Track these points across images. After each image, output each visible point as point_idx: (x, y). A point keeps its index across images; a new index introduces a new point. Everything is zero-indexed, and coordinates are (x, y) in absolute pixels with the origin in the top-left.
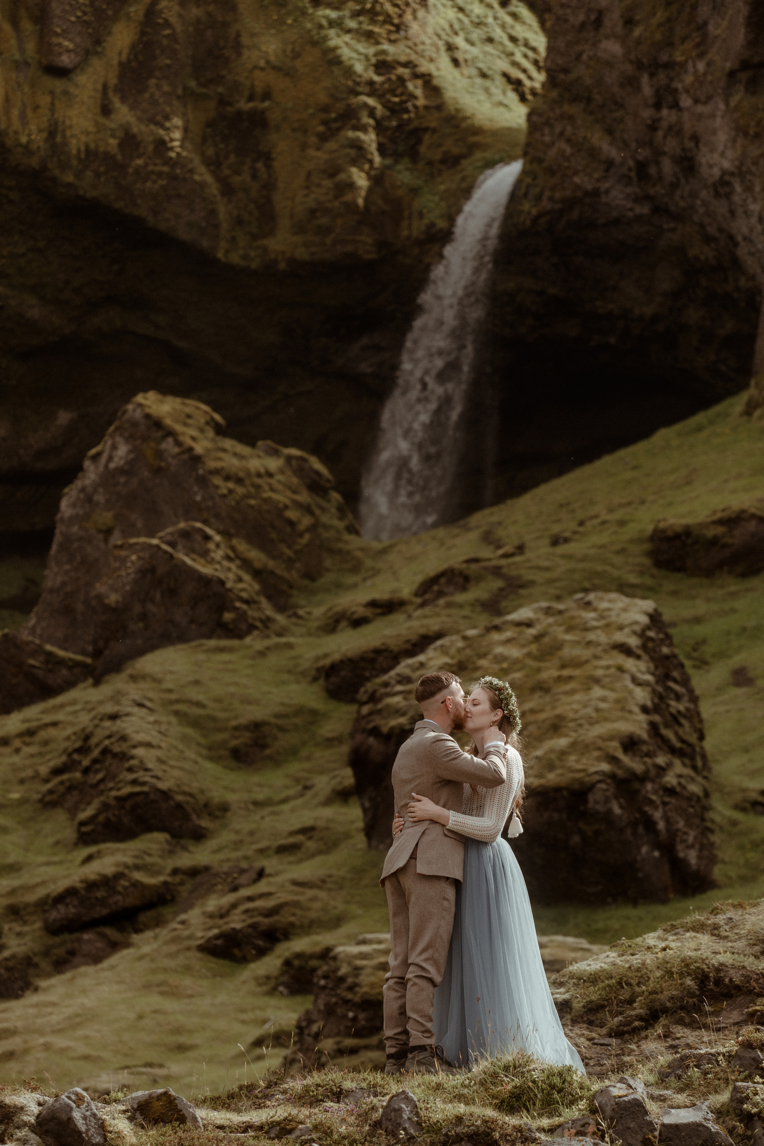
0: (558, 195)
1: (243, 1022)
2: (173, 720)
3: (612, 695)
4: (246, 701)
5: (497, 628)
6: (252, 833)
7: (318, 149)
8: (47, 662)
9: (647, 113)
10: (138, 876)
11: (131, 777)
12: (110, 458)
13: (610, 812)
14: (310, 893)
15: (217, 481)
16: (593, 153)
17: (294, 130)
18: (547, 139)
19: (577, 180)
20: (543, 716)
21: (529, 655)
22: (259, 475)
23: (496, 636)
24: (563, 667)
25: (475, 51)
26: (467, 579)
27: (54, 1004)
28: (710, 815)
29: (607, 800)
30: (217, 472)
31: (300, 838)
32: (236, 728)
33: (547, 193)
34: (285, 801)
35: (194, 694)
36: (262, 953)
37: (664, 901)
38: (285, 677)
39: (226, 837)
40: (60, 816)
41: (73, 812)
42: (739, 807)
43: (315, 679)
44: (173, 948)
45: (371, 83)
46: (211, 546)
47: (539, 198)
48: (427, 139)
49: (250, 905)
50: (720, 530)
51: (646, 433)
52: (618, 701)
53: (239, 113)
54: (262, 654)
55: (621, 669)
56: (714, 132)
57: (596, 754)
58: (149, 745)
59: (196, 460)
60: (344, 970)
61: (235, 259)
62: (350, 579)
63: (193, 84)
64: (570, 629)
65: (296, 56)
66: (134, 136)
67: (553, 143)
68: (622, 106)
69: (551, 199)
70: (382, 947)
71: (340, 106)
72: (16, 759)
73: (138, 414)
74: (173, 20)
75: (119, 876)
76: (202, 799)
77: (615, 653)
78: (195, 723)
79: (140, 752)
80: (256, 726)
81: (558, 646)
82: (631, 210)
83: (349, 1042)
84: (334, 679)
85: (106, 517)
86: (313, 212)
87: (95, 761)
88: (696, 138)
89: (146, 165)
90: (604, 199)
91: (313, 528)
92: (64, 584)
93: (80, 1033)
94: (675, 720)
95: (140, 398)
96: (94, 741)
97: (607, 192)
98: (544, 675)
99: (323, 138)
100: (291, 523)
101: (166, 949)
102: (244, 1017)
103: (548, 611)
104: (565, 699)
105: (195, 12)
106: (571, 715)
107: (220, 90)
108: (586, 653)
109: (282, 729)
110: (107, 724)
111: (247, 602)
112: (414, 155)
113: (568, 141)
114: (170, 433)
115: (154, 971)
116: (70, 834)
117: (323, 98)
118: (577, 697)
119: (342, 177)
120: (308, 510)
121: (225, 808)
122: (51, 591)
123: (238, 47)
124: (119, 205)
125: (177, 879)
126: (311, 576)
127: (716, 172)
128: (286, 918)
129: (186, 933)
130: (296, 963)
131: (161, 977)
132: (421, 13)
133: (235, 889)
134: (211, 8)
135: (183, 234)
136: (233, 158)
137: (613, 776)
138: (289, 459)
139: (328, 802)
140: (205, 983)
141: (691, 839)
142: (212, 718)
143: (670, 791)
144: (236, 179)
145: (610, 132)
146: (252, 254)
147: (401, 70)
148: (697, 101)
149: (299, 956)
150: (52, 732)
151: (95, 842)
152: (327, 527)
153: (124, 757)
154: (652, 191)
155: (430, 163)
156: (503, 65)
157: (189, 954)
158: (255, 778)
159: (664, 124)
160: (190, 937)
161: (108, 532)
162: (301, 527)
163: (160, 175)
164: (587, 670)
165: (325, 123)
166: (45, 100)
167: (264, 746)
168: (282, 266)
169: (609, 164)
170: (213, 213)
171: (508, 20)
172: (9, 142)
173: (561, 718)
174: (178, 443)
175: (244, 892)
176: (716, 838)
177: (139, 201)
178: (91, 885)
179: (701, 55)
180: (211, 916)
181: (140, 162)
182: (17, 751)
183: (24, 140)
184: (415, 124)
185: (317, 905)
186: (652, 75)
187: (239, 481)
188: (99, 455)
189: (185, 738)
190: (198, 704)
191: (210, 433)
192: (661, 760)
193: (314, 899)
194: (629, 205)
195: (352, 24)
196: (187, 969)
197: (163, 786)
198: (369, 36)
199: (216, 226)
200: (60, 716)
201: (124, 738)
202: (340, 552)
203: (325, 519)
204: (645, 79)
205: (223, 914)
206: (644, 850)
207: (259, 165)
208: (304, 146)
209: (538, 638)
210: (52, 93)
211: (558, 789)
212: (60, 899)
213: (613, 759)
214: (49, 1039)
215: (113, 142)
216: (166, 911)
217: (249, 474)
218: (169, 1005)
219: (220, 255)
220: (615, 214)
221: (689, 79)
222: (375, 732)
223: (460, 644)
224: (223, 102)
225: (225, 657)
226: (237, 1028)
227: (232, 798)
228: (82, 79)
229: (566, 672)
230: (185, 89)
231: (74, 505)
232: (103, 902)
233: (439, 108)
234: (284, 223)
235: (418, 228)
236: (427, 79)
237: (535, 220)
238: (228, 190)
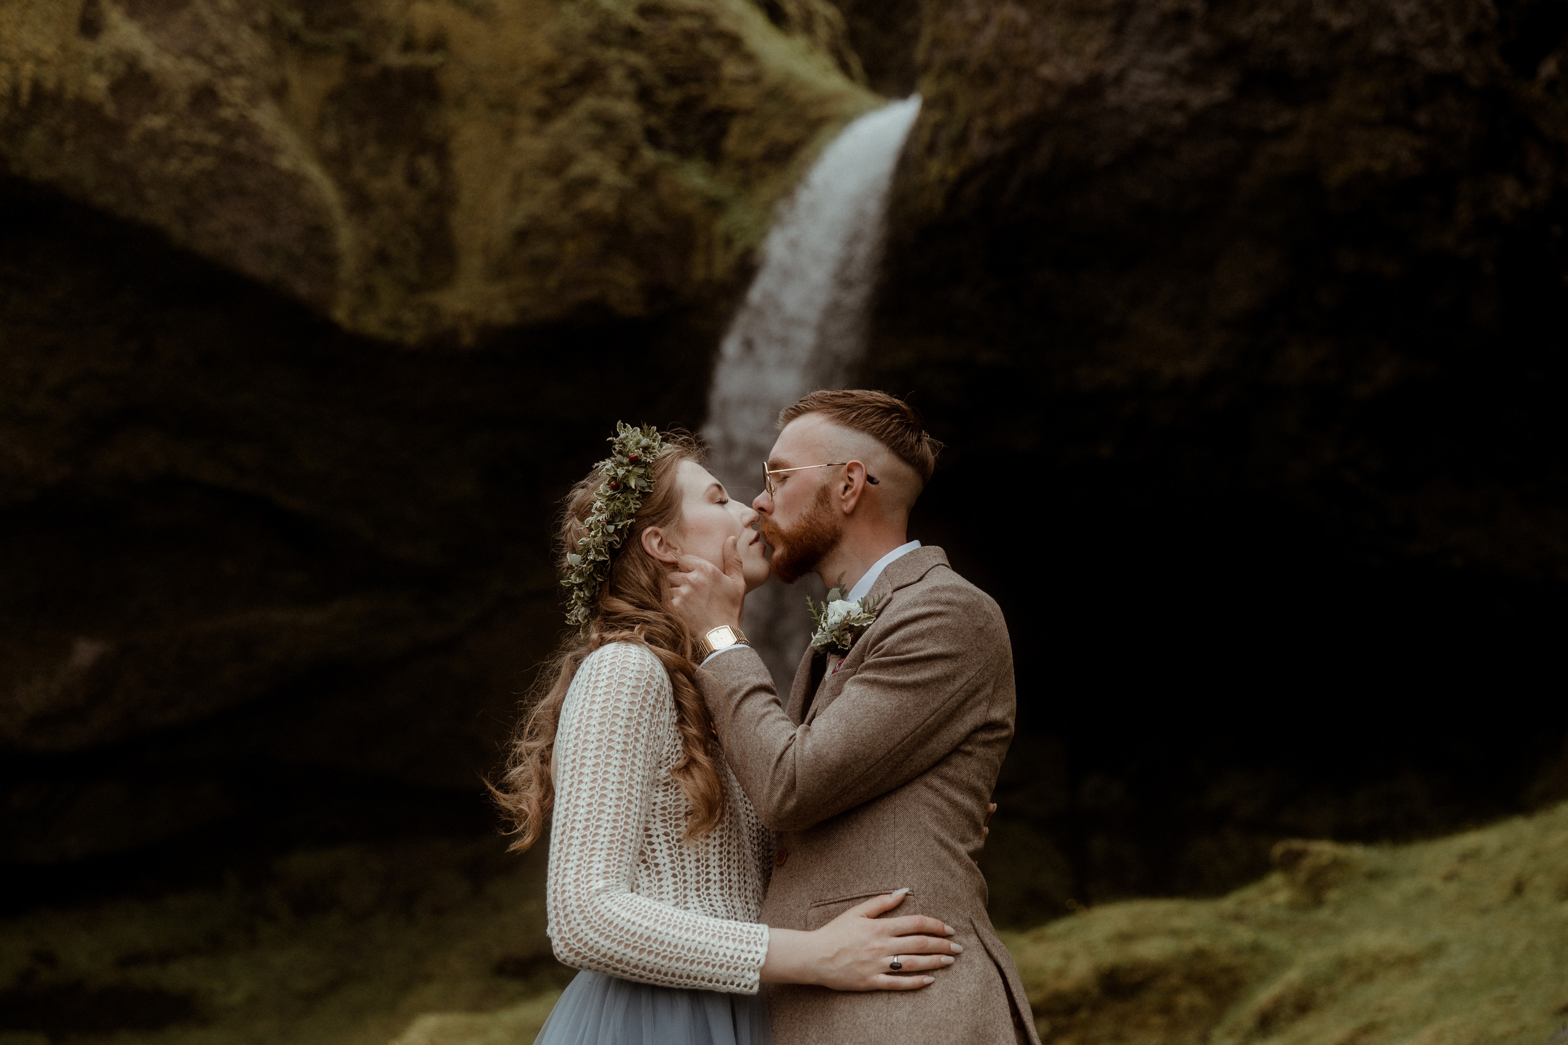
0: (1004, 119)
7: (535, 132)
17: (493, 107)
19: (1047, 71)
33: (980, 123)
45: (635, 32)
47: (961, 141)
48: (736, 128)
53: (386, 74)
61: (372, 323)
63: (295, 18)
66: (146, 77)
67: (986, 19)
69: (988, 133)
71: (575, 63)
82: (1180, 106)
86: (522, 236)
89: (170, 128)
90: (1113, 98)
97: (1119, 79)
99: (544, 116)
107: (352, 34)
112: (713, 154)
117: (544, 51)
119: (576, 170)
124: (106, 199)
135: (252, 264)
136: (372, 150)
144: (378, 186)
146: (408, 316)
154: (1243, 28)
155: (744, 164)
163: (200, 149)
165: (549, 92)
168: (468, 339)
177: (151, 193)
181: (156, 122)
184: (714, 101)
194: (1176, 93)
199: (330, 260)
207: (424, 162)
208: (509, 134)
215: (98, 84)
219: (340, 314)
220: (1138, 129)
230: (275, 23)
233: (756, 79)
234: (472, 264)
235: (722, 264)
236: (734, 43)
237: (954, 192)
238: (360, 203)
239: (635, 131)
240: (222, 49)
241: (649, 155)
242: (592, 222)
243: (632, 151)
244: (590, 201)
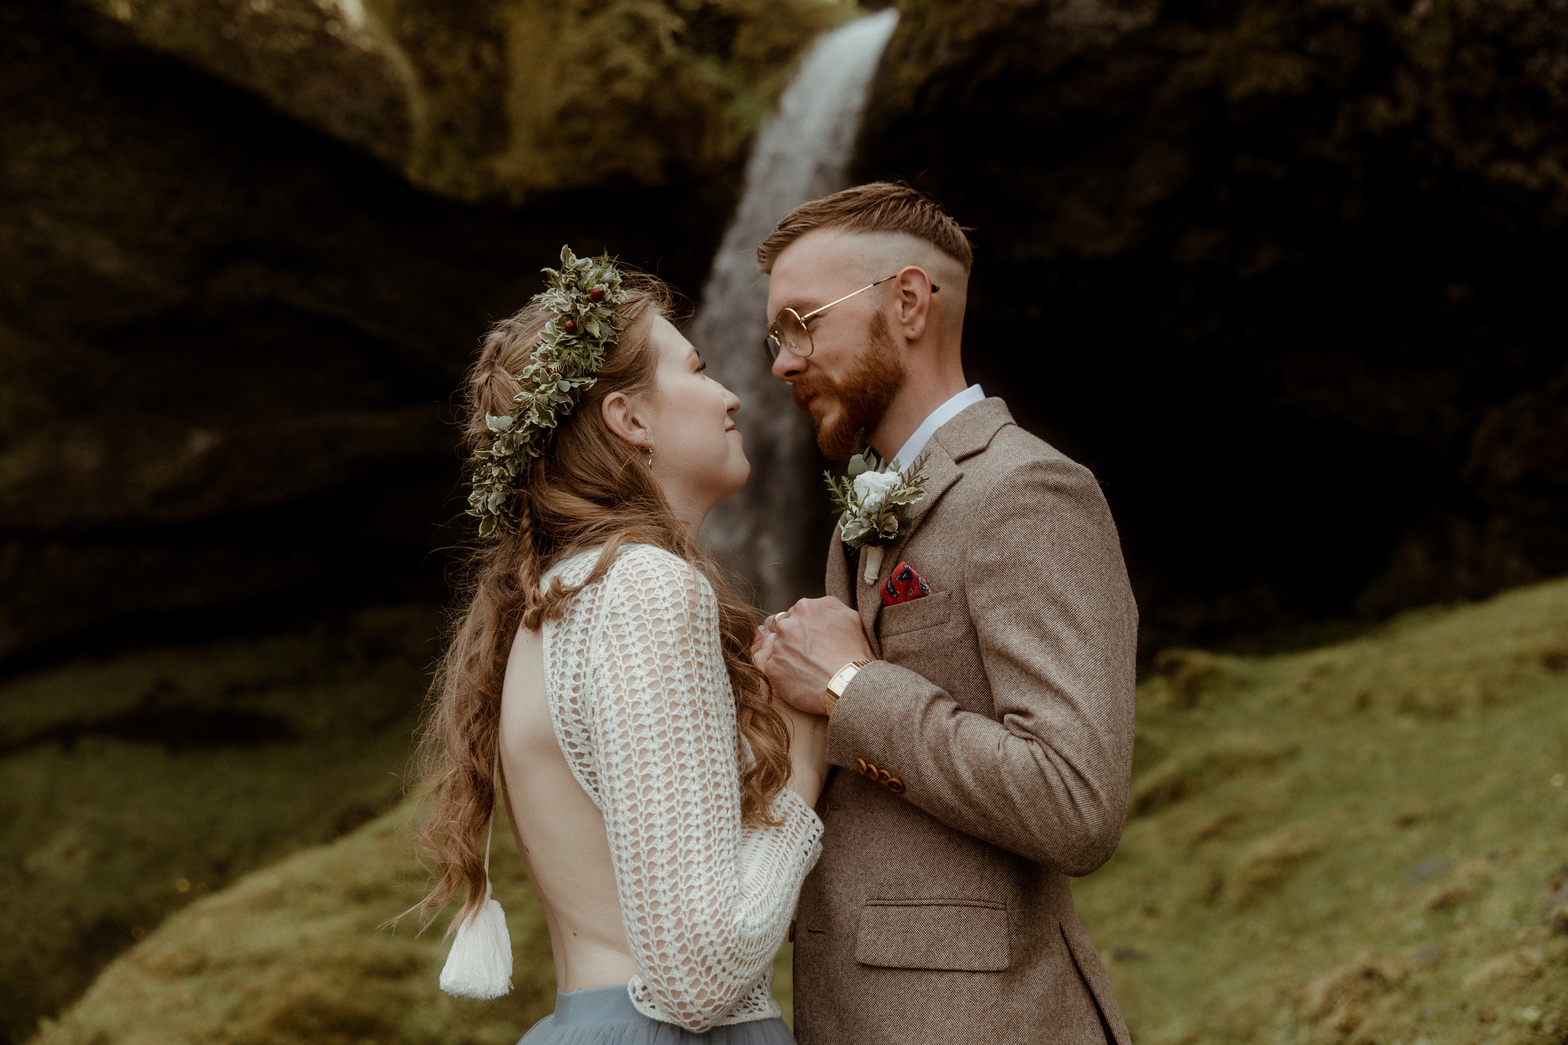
0: (966, 32)
7: (577, 29)
33: (945, 36)
47: (928, 50)
48: (745, 33)
61: (439, 181)
69: (952, 44)
82: (1112, 27)
86: (565, 115)
90: (1057, 18)
99: (586, 14)
112: (724, 52)
124: (220, 67)
136: (443, 36)
144: (447, 68)
146: (469, 178)
155: (750, 62)
163: (298, 29)
170: (395, 104)
177: (257, 65)
194: (1110, 16)
199: (404, 128)
207: (485, 48)
208: (556, 28)
219: (413, 172)
220: (1074, 47)
234: (522, 137)
237: (921, 91)
238: (431, 80)
239: (663, 31)
241: (672, 51)
242: (622, 105)
243: (658, 47)
244: (622, 88)
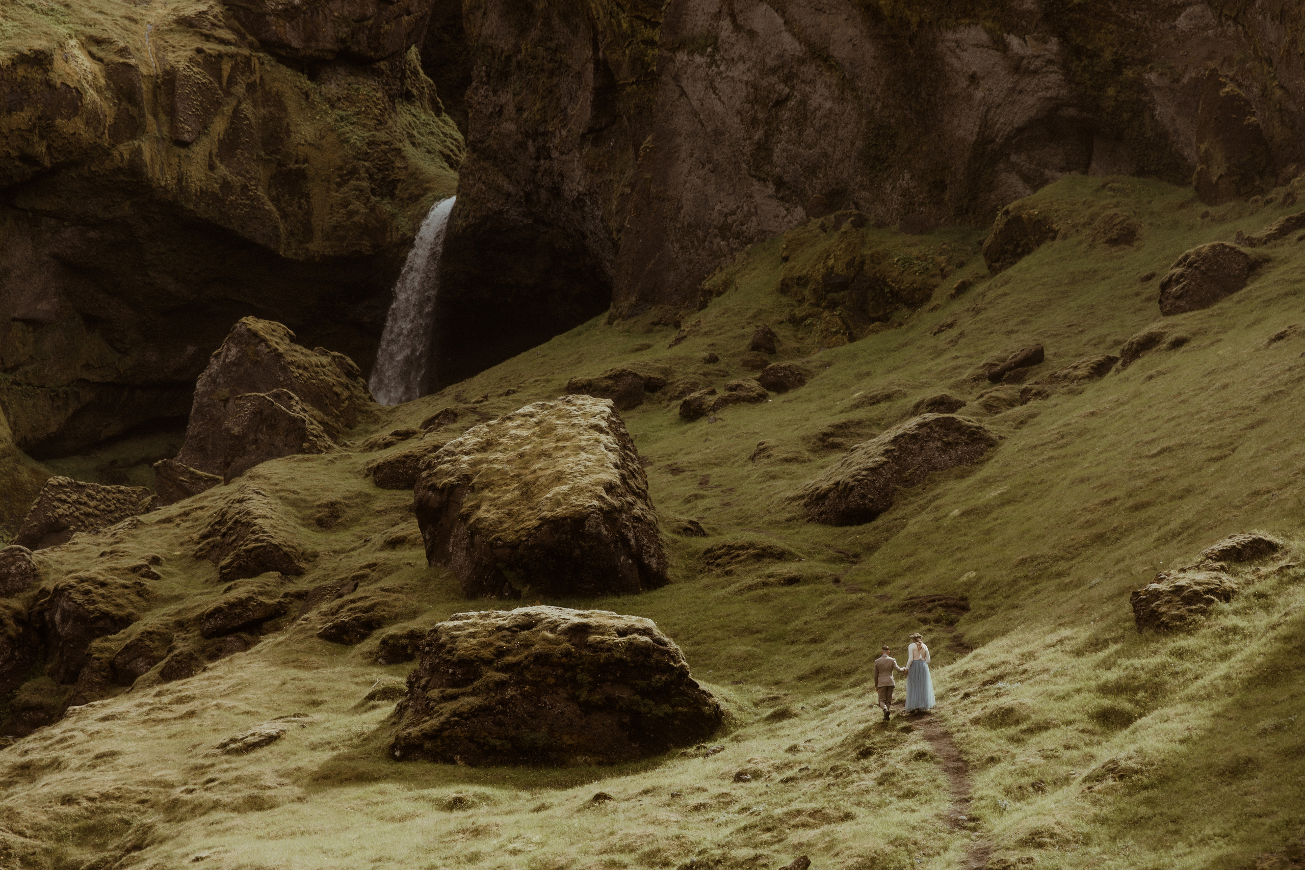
0: (478, 215)
1: (357, 683)
2: (278, 501)
3: (594, 457)
4: (325, 489)
5: (510, 418)
6: (335, 569)
7: (337, 191)
8: (191, 478)
9: (531, 163)
10: (262, 599)
11: (254, 537)
12: (226, 356)
13: (599, 533)
14: (394, 596)
15: (293, 368)
16: (499, 189)
17: (322, 181)
18: (471, 182)
19: (489, 205)
20: (549, 472)
21: (534, 433)
22: (317, 366)
23: (509, 424)
24: (558, 441)
25: (424, 139)
26: (456, 415)
27: (221, 677)
28: (660, 536)
29: (598, 525)
30: (292, 363)
31: (367, 571)
32: (319, 506)
33: (472, 213)
34: (353, 549)
35: (291, 486)
36: (363, 637)
37: (637, 593)
38: (348, 475)
39: (317, 573)
40: (208, 564)
41: (216, 562)
42: (674, 532)
43: (367, 476)
44: (302, 636)
45: (367, 153)
46: (293, 403)
47: (467, 217)
48: (399, 186)
49: (353, 605)
50: (610, 382)
51: (547, 339)
52: (599, 460)
53: (290, 170)
54: (332, 461)
55: (597, 441)
56: (574, 171)
57: (589, 494)
58: (265, 517)
59: (280, 355)
60: (444, 638)
61: (290, 255)
62: (373, 428)
63: (262, 153)
64: (559, 418)
65: (323, 138)
66: (229, 183)
67: (475, 184)
68: (516, 160)
69: (474, 217)
70: (470, 621)
71: (349, 167)
72: (177, 530)
73: (243, 329)
74: (249, 116)
75: (250, 599)
76: (300, 550)
77: (592, 431)
78: (294, 504)
79: (259, 521)
80: (333, 504)
81: (553, 428)
82: (521, 221)
83: (449, 691)
84: (380, 475)
85: (225, 392)
86: (335, 228)
87: (230, 529)
88: (561, 175)
89: (236, 200)
90: (505, 216)
91: (350, 398)
92: (199, 433)
93: (242, 696)
94: (633, 474)
95: (244, 320)
96: (228, 516)
97: (507, 211)
98: (545, 447)
99: (339, 185)
100: (337, 394)
101: (296, 637)
102: (357, 680)
103: (543, 407)
104: (562, 461)
105: (263, 111)
106: (569, 471)
107: (279, 157)
108: (573, 432)
109: (347, 506)
110: (237, 505)
111: (316, 436)
112: (392, 196)
113: (484, 183)
114: (263, 340)
115: (289, 653)
116: (215, 575)
117: (339, 162)
118: (570, 459)
119: (351, 207)
120: (347, 387)
121: (315, 555)
122: (192, 438)
123: (288, 132)
124: (221, 223)
125: (288, 600)
126: (350, 425)
127: (575, 193)
128: (378, 613)
129: (309, 626)
130: (391, 641)
131: (295, 656)
132: (393, 115)
133: (341, 596)
134: (272, 109)
135: (260, 240)
136: (287, 197)
137: (601, 509)
138: (334, 357)
139: (382, 549)
140: (326, 659)
141: (652, 551)
142: (305, 501)
143: (637, 519)
144: (289, 209)
145: (508, 176)
146: (300, 252)
147: (383, 147)
148: (562, 153)
149: (391, 637)
150: (200, 513)
151: (233, 580)
152: (358, 398)
153: (249, 525)
154: (534, 210)
155: (402, 200)
156: (439, 147)
157: (314, 640)
158: (333, 537)
159: (542, 169)
160: (312, 629)
161: (226, 401)
162: (343, 397)
163: (245, 205)
164: (575, 442)
165: (340, 176)
166: (175, 160)
167: (338, 517)
168: (317, 259)
169: (509, 195)
170: (276, 228)
171: (441, 123)
172: (154, 186)
173: (562, 472)
174: (268, 346)
175: (347, 598)
176: (665, 551)
177: (233, 221)
178: (232, 605)
179: (564, 126)
180: (325, 615)
181: (232, 198)
182: (178, 525)
183: (163, 183)
184: (393, 177)
185: (400, 603)
186: (534, 140)
187: (306, 369)
188: (219, 354)
189: (287, 513)
190: (294, 492)
191: (288, 341)
192: (630, 499)
193: (397, 600)
194: (520, 219)
195: (355, 120)
196: (312, 650)
197: (274, 542)
198: (364, 126)
199: (278, 236)
200: (205, 503)
201: (248, 513)
202: (366, 412)
203: (356, 393)
204: (530, 143)
205: (334, 612)
206: (622, 558)
207: (302, 201)
208: (328, 190)
209: (538, 424)
210: (179, 156)
211: (564, 518)
212: (212, 615)
213: (600, 498)
214: (219, 701)
215: (216, 186)
216: (281, 621)
217: (311, 365)
218: (302, 674)
219: (281, 253)
220: (512, 224)
221: (557, 141)
222: (433, 487)
223: (486, 430)
224: (280, 164)
225: (310, 464)
226: (353, 687)
227: (319, 549)
228: (196, 148)
229: (560, 444)
230: (258, 156)
231: (204, 385)
232: (239, 616)
233: (406, 168)
234: (318, 235)
235: (396, 237)
236: (399, 151)
238: (285, 216)
239: (369, 191)
240: (248, 172)
241: (373, 199)
242: (357, 225)
243: (368, 199)
244: (356, 219)
